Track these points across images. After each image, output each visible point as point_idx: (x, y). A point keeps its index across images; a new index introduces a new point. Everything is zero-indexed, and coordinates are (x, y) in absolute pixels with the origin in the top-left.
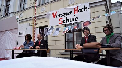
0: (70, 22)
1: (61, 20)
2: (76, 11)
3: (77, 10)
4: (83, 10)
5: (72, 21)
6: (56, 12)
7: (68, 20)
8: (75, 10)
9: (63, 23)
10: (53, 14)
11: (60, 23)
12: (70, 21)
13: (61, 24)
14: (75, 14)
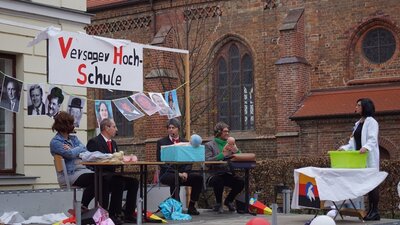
0: (104, 86)
1: (83, 70)
2: (118, 58)
3: (120, 54)
4: (132, 60)
5: (108, 83)
6: (70, 40)
7: (99, 76)
8: (116, 55)
9: (87, 84)
10: (61, 40)
11: (79, 81)
12: (106, 83)
13: (82, 83)
14: (115, 66)
